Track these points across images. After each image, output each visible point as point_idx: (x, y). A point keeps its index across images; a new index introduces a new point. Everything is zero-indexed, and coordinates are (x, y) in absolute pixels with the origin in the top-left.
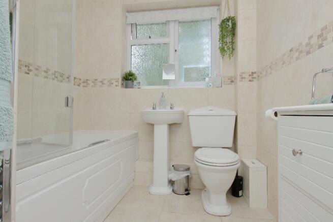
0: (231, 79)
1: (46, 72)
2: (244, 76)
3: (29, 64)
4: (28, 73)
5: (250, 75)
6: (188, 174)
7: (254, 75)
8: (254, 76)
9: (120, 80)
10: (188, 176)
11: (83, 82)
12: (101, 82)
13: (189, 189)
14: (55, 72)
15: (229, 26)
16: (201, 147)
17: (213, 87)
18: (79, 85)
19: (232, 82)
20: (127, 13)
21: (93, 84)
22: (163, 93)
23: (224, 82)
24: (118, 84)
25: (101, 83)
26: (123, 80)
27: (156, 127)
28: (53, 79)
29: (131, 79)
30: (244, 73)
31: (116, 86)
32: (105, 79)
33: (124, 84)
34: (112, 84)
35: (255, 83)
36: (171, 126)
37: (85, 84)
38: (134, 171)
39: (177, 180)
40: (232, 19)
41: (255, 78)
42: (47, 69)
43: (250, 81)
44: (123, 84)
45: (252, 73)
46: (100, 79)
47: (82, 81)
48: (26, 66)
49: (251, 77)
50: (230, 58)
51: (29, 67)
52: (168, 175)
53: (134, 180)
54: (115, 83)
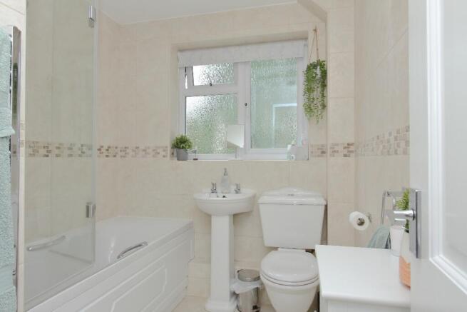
0: (321, 149)
1: (70, 149)
2: (336, 148)
3: (48, 144)
4: (47, 156)
5: (345, 148)
6: (258, 286)
7: (352, 147)
8: (350, 150)
9: (169, 148)
10: (257, 288)
11: (121, 151)
12: (144, 150)
13: (258, 306)
14: (82, 146)
15: (316, 74)
16: (276, 249)
17: (296, 160)
18: (115, 156)
19: (323, 152)
20: (179, 54)
21: (134, 153)
22: (225, 169)
23: (312, 152)
24: (167, 153)
25: (144, 153)
26: (172, 148)
27: (214, 219)
28: (80, 156)
29: (183, 148)
30: (337, 145)
31: (164, 156)
32: (149, 148)
33: (175, 154)
34: (159, 153)
35: (351, 159)
36: (235, 216)
37: (123, 154)
38: (188, 276)
39: (242, 294)
40: (321, 65)
41: (352, 152)
42: (71, 144)
43: (345, 156)
44: (173, 154)
45: (348, 145)
46: (142, 147)
47: (119, 149)
48: (44, 147)
49: (346, 150)
50: (318, 121)
51: (48, 147)
52: (230, 285)
53: (186, 288)
54: (162, 153)
